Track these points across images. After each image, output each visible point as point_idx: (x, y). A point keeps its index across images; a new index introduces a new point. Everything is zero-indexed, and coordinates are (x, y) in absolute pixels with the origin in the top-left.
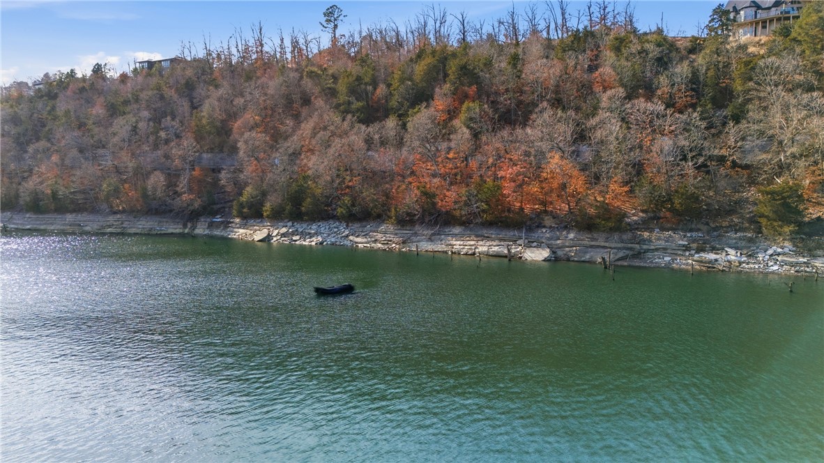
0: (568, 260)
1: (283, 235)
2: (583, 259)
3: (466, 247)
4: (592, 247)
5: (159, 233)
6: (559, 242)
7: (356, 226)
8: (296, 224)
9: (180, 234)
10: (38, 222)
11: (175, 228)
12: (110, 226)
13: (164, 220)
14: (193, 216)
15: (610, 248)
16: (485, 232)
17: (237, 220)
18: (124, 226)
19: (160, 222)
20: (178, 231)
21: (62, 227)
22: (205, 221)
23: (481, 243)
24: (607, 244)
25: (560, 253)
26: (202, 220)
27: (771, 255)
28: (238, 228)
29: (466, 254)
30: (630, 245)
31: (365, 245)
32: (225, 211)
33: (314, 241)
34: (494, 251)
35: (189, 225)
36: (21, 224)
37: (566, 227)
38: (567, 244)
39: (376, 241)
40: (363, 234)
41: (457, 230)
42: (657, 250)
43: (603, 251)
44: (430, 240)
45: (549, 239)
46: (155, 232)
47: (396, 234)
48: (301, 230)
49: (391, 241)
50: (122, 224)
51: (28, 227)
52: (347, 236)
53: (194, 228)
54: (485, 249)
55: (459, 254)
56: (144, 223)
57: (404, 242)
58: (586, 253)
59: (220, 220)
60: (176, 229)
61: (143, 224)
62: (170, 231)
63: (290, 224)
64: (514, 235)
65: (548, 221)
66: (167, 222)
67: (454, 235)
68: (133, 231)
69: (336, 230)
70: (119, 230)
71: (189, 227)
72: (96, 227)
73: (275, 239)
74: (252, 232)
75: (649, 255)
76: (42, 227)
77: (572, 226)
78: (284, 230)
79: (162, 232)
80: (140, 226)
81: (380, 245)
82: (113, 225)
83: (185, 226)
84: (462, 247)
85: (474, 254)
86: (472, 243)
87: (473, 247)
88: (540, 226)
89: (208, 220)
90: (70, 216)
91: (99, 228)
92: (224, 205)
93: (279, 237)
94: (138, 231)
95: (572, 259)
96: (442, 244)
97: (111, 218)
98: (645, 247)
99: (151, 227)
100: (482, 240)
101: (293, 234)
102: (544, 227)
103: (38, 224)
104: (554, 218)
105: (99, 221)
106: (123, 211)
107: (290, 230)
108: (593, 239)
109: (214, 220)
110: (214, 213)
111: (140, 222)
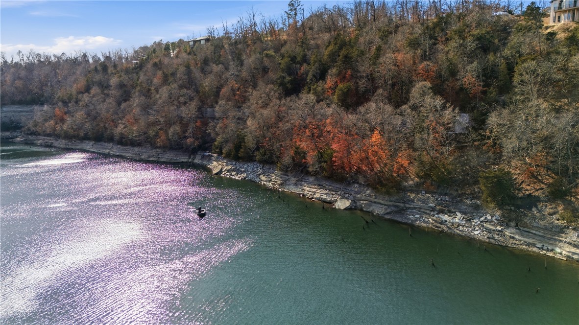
0: (360, 209)
1: (228, 171)
2: (368, 210)
4: (375, 202)
5: (175, 161)
6: (359, 196)
7: (267, 167)
8: (237, 163)
9: (186, 162)
10: (122, 151)
11: (184, 159)
12: (152, 156)
13: (179, 153)
14: (193, 152)
15: (383, 204)
16: (323, 183)
17: (215, 155)
18: (159, 156)
19: (177, 154)
20: (185, 160)
21: (132, 156)
22: (200, 155)
23: (318, 191)
24: (382, 202)
27: (482, 222)
28: (214, 161)
29: (308, 198)
31: (265, 183)
32: (211, 148)
33: (242, 176)
34: (323, 198)
35: (192, 157)
36: (115, 152)
37: (368, 185)
38: (363, 198)
39: (270, 181)
40: (267, 174)
41: (311, 179)
42: (415, 208)
43: (380, 208)
44: (296, 184)
45: (357, 192)
47: (280, 177)
48: (238, 168)
49: (276, 182)
50: (158, 155)
51: (118, 154)
52: (260, 175)
53: (194, 158)
54: (319, 196)
55: (305, 197)
56: (168, 155)
57: (282, 184)
58: (370, 206)
59: (207, 154)
62: (181, 160)
63: (234, 163)
65: (361, 179)
66: (180, 155)
67: (309, 183)
68: (163, 160)
69: (256, 169)
70: (156, 159)
71: (192, 158)
72: (146, 157)
73: (223, 173)
74: (216, 165)
75: (408, 212)
76: (124, 154)
78: (230, 167)
79: (177, 161)
80: (167, 157)
81: (270, 185)
82: (154, 156)
83: (189, 157)
84: (308, 192)
85: (312, 198)
86: (315, 190)
87: (314, 194)
88: (356, 181)
89: (202, 154)
92: (211, 144)
93: (225, 172)
94: (165, 160)
95: (362, 209)
96: (300, 188)
97: (154, 151)
98: (408, 206)
99: (172, 157)
100: (320, 189)
101: (233, 170)
102: (357, 183)
104: (365, 177)
105: (148, 153)
106: (160, 147)
107: (233, 168)
108: (376, 197)
109: (205, 154)
110: (205, 150)
111: (167, 155)
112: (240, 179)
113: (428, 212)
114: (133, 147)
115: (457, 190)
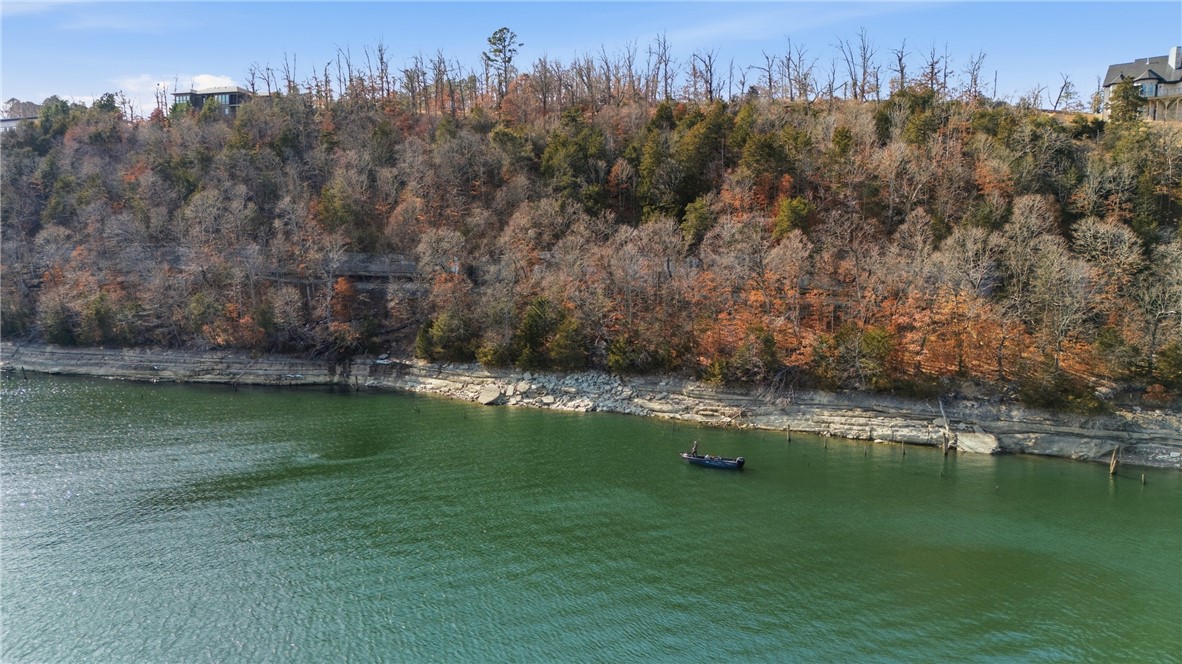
0: (1022, 452)
1: (526, 394)
2: (1048, 452)
3: (855, 427)
4: (1058, 434)
5: (293, 382)
6: (1000, 424)
7: (638, 381)
8: (536, 375)
9: (325, 384)
10: (74, 362)
11: (316, 375)
12: (208, 372)
13: (297, 361)
14: (343, 355)
15: (1089, 437)
16: (873, 403)
17: (421, 363)
18: (233, 371)
19: (292, 365)
20: (322, 379)
21: (120, 372)
22: (364, 364)
23: (875, 421)
24: (1085, 432)
25: (1007, 441)
26: (359, 361)
28: (425, 376)
29: (857, 439)
30: (1115, 433)
31: (672, 415)
32: (391, 346)
33: (582, 405)
34: (904, 436)
35: (339, 370)
36: (41, 364)
37: (1002, 401)
38: (1017, 428)
39: (687, 409)
40: (659, 396)
41: (823, 397)
42: (1152, 440)
43: (1080, 444)
44: (784, 412)
45: (983, 417)
46: (287, 382)
47: (720, 400)
48: (551, 386)
49: (716, 411)
50: (228, 367)
51: (56, 369)
52: (630, 398)
53: (346, 373)
54: (887, 432)
55: (844, 437)
56: (265, 366)
57: (744, 415)
58: (1052, 442)
59: (385, 362)
60: (319, 376)
61: (265, 370)
62: (310, 379)
63: (527, 375)
64: (924, 410)
65: (967, 388)
66: (302, 365)
67: (822, 406)
68: (250, 379)
69: (608, 387)
70: (225, 379)
71: (338, 372)
72: (182, 372)
73: (513, 401)
74: (460, 386)
75: (1142, 447)
76: (82, 370)
77: (1011, 399)
78: (523, 386)
79: (299, 382)
80: (261, 372)
81: (699, 418)
82: (213, 369)
83: (332, 372)
84: (846, 427)
85: (871, 439)
86: (862, 421)
87: (867, 428)
88: (959, 397)
89: (369, 361)
90: (131, 353)
91: (188, 373)
92: (387, 338)
93: (519, 398)
94: (260, 380)
95: (1031, 451)
96: (808, 420)
97: (208, 359)
98: (1135, 435)
99: (279, 372)
100: (876, 417)
101: (539, 392)
102: (966, 398)
103: (71, 365)
104: (977, 384)
105: (185, 363)
106: (227, 346)
107: (534, 387)
108: (1057, 423)
109: (378, 361)
110: (375, 351)
111: (259, 366)
112: (583, 410)
114: (114, 348)
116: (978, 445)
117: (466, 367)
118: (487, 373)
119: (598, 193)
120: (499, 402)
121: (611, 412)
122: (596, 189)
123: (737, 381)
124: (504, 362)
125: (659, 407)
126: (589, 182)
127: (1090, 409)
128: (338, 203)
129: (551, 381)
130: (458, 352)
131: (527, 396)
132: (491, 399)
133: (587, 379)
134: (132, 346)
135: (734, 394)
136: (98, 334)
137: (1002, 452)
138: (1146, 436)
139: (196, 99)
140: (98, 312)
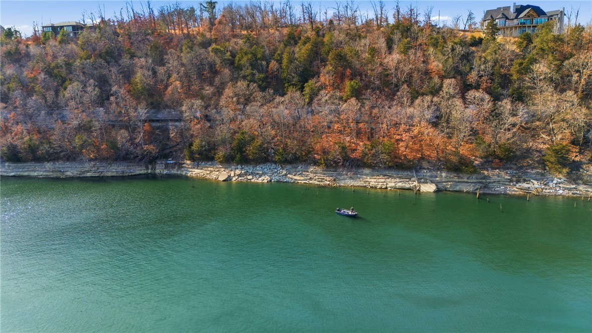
0: (446, 190)
1: (239, 175)
2: (455, 189)
3: (380, 183)
4: (459, 182)
5: (130, 174)
6: (437, 179)
7: (289, 167)
8: (243, 166)
9: (145, 174)
10: (21, 170)
11: (140, 170)
12: (88, 172)
13: (131, 164)
14: (152, 160)
15: (471, 183)
16: (387, 172)
17: (188, 162)
18: (100, 170)
19: (128, 166)
20: (142, 172)
21: (45, 174)
22: (162, 163)
23: (388, 180)
24: (469, 181)
25: (440, 186)
26: (159, 162)
27: (556, 184)
28: (192, 168)
29: (381, 188)
30: (480, 180)
31: (304, 182)
32: (173, 154)
33: (265, 179)
34: (400, 186)
35: (150, 167)
36: (4, 172)
37: (438, 169)
38: (443, 180)
39: (311, 179)
40: (298, 173)
41: (367, 171)
42: (494, 182)
43: (467, 186)
44: (351, 178)
45: (431, 176)
46: (127, 174)
47: (324, 174)
48: (251, 171)
49: (323, 179)
50: (98, 169)
51: (12, 174)
52: (286, 175)
53: (154, 168)
54: (393, 184)
55: (376, 188)
56: (116, 167)
57: (334, 180)
58: (457, 186)
59: (172, 162)
60: (141, 170)
62: (138, 172)
63: (239, 166)
64: (407, 175)
65: (425, 164)
66: (133, 166)
67: (367, 175)
68: (109, 174)
69: (276, 170)
70: (97, 175)
72: (76, 172)
73: (234, 179)
74: (209, 172)
75: (491, 185)
76: (26, 174)
77: (442, 168)
78: (238, 172)
79: (132, 174)
80: (114, 170)
81: (316, 182)
82: (91, 170)
83: (147, 168)
84: (376, 183)
85: (386, 188)
86: (383, 180)
87: (385, 184)
88: (422, 168)
89: (163, 162)
90: (49, 164)
91: (79, 173)
92: (171, 150)
93: (237, 177)
94: (114, 174)
95: (448, 189)
96: (361, 181)
97: (88, 166)
98: (488, 181)
99: (123, 170)
100: (388, 178)
101: (246, 174)
102: (424, 169)
103: (20, 172)
104: (429, 162)
105: (76, 168)
106: (95, 159)
107: (243, 172)
108: (459, 177)
109: (168, 162)
110: (166, 157)
111: (112, 167)
113: (507, 183)
114: (40, 162)
115: (516, 164)
116: (429, 188)
117: (210, 163)
118: (221, 166)
119: (263, 78)
120: (228, 179)
121: (278, 181)
122: (262, 76)
123: (331, 165)
124: (228, 161)
125: (299, 179)
126: (259, 72)
127: (471, 172)
128: (139, 86)
129: (250, 169)
130: (206, 156)
131: (240, 176)
132: (224, 178)
133: (266, 167)
134: (48, 161)
135: (330, 171)
136: (31, 157)
137: (438, 191)
138: (492, 181)
139: (55, 29)
140: (30, 146)
